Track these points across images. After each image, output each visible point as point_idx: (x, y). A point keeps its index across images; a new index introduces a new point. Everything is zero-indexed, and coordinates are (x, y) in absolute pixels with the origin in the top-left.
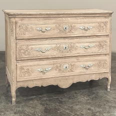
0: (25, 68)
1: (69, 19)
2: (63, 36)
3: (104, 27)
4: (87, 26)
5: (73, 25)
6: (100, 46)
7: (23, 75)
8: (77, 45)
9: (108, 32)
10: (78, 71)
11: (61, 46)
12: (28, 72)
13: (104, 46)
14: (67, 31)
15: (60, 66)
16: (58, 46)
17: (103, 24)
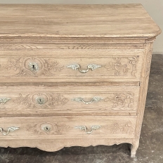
9: (138, 75)
11: (30, 97)
14: (38, 71)
15: (35, 126)
16: (24, 96)
17: (126, 60)
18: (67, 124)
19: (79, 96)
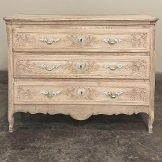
0: (25, 89)
1: (86, 27)
3: (142, 40)
4: (113, 38)
5: (93, 36)
6: (135, 67)
7: (21, 97)
8: (98, 63)
9: (148, 47)
10: (99, 99)
11: (75, 63)
12: (28, 93)
13: (142, 68)
14: (83, 44)
15: (73, 90)
16: (70, 63)
17: (139, 36)
18: (97, 89)
19: (107, 63)
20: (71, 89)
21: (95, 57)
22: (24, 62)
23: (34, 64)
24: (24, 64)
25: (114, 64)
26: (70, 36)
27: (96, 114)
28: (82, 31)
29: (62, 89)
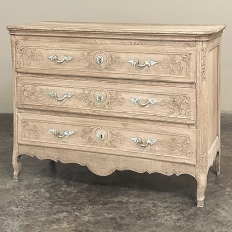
0: (31, 124)
1: (108, 42)
2: (96, 75)
4: (143, 58)
6: (175, 104)
7: (26, 135)
8: (123, 95)
10: (127, 148)
11: (92, 93)
12: (35, 130)
14: (103, 65)
15: (90, 132)
16: (86, 92)
17: (180, 58)
18: (122, 133)
19: (135, 96)
20: (88, 130)
21: (119, 86)
22: (29, 88)
23: (42, 91)
24: (29, 89)
25: (145, 97)
26: (85, 53)
27: (121, 168)
28: (101, 47)
29: (76, 129)
